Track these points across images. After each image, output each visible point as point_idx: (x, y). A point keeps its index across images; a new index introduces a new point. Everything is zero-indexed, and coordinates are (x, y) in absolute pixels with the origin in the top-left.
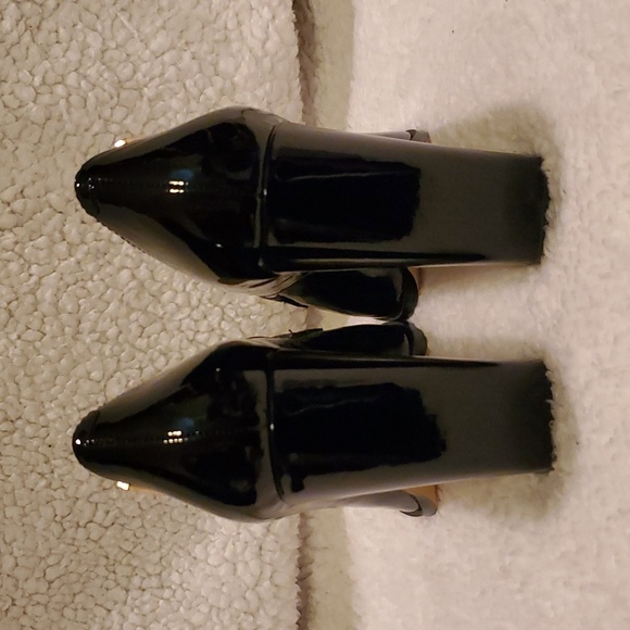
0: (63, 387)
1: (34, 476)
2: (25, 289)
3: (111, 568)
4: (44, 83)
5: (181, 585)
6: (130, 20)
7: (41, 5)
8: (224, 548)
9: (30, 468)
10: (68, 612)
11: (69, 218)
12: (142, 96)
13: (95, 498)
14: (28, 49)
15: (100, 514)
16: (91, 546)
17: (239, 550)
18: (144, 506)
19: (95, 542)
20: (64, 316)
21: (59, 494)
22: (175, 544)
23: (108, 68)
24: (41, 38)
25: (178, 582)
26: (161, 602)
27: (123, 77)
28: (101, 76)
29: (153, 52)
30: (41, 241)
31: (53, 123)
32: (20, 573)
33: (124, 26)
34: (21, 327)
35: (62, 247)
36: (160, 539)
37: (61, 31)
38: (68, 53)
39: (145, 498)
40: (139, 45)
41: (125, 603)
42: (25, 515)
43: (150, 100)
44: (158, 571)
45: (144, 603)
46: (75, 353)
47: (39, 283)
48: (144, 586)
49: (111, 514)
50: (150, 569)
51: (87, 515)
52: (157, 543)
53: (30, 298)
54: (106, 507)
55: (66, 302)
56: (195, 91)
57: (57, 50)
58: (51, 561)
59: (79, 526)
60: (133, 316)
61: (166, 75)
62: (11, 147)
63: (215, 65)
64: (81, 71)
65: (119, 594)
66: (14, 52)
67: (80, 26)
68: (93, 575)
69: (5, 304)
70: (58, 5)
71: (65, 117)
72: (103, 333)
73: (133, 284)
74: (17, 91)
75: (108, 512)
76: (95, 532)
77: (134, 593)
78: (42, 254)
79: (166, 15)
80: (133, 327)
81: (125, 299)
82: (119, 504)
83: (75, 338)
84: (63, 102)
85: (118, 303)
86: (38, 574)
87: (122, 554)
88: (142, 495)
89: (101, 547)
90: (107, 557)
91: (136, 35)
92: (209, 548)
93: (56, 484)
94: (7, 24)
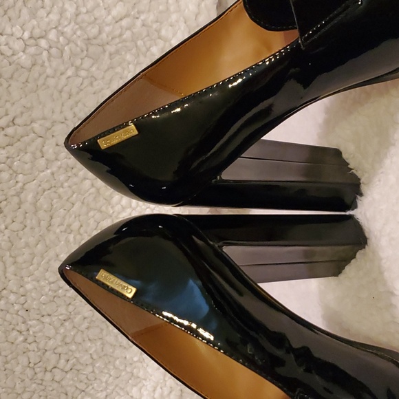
0: (39, 264)
1: (15, 333)
2: (12, 192)
4: (31, 37)
8: (154, 391)
9: (12, 326)
11: (47, 142)
12: (105, 51)
13: (60, 350)
14: (20, 11)
15: (62, 361)
16: (55, 385)
17: (166, 393)
18: (95, 356)
19: (58, 382)
20: (41, 214)
21: (33, 347)
22: (117, 386)
23: (81, 28)
24: (30, 3)
27: (91, 36)
28: (75, 33)
29: (114, 18)
30: (27, 157)
31: (37, 68)
34: (9, 220)
35: (42, 162)
36: (106, 382)
38: (51, 16)
39: (95, 351)
40: (103, 11)
42: (7, 363)
43: (111, 54)
46: (48, 242)
47: (22, 188)
49: (70, 362)
51: (53, 362)
52: (104, 384)
53: (16, 199)
54: (67, 357)
55: (43, 202)
56: (144, 49)
57: (42, 13)
58: (25, 396)
59: (46, 370)
60: (91, 214)
61: (125, 36)
62: (5, 85)
63: (158, 31)
64: (60, 28)
66: (10, 13)
71: (47, 64)
72: (69, 226)
73: (93, 190)
74: (11, 43)
75: (68, 361)
76: (58, 375)
78: (27, 166)
80: (92, 221)
81: (85, 201)
82: (77, 355)
83: (49, 231)
84: (45, 53)
85: (81, 204)
87: (78, 392)
88: (93, 348)
89: (62, 387)
90: (67, 394)
91: (102, 4)
92: (142, 390)
93: (30, 339)
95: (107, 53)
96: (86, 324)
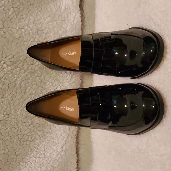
0: (22, 106)
1: (14, 129)
2: (13, 81)
3: (32, 152)
4: (19, 28)
6: (41, 13)
7: (19, 9)
9: (13, 126)
10: (21, 163)
11: (25, 64)
12: (43, 33)
13: (29, 134)
14: (15, 19)
15: (30, 138)
16: (27, 146)
18: (41, 136)
19: (29, 145)
20: (22, 88)
21: (20, 133)
22: (48, 146)
24: (19, 17)
25: (49, 156)
26: (45, 161)
27: (39, 28)
28: (33, 27)
29: (46, 22)
30: (18, 69)
31: (21, 38)
32: (9, 153)
33: (39, 15)
34: (12, 91)
35: (23, 71)
36: (44, 145)
37: (24, 16)
38: (25, 21)
39: (41, 134)
40: (43, 20)
41: (36, 161)
42: (11, 139)
43: (45, 34)
44: (44, 153)
45: (40, 161)
46: (24, 97)
47: (16, 80)
48: (40, 157)
49: (32, 138)
50: (42, 153)
51: (27, 138)
53: (14, 83)
54: (31, 136)
55: (23, 84)
56: (56, 32)
57: (23, 20)
58: (17, 150)
59: (24, 141)
60: (39, 88)
61: (50, 27)
62: (10, 44)
63: (62, 26)
64: (28, 25)
65: (34, 159)
66: (12, 20)
67: (28, 15)
68: (27, 154)
69: (8, 85)
70: (23, 9)
71: (24, 37)
72: (32, 92)
73: (40, 80)
74: (12, 30)
75: (31, 138)
76: (28, 143)
77: (38, 159)
78: (18, 72)
79: (49, 13)
80: (39, 91)
81: (37, 84)
82: (35, 136)
83: (25, 94)
84: (24, 33)
85: (36, 85)
86: (14, 153)
87: (35, 148)
88: (40, 133)
89: (30, 147)
90: (31, 149)
91: (42, 17)
92: (58, 147)
93: (19, 131)
94: (10, 13)
95: (44, 33)
96: (38, 125)
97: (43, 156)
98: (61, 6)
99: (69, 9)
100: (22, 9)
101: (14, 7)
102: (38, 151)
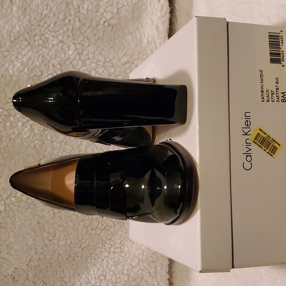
2: (76, 146)
3: (104, 245)
5: (128, 252)
6: (114, 51)
7: (83, 45)
10: (89, 260)
14: (78, 62)
15: (100, 225)
16: (97, 236)
18: (115, 223)
19: (99, 235)
21: (86, 218)
22: (126, 237)
23: (106, 69)
24: (82, 58)
25: (127, 251)
26: (121, 257)
27: (111, 73)
29: (122, 63)
32: (72, 245)
33: (112, 53)
36: (121, 235)
37: (90, 55)
40: (117, 61)
41: (109, 257)
42: (74, 225)
44: (120, 247)
45: (115, 258)
47: (80, 144)
48: (115, 252)
49: (104, 225)
50: (117, 246)
51: (96, 225)
52: (120, 236)
53: (77, 150)
57: (88, 62)
58: (83, 241)
59: (92, 229)
64: (97, 70)
65: (106, 254)
66: (73, 63)
67: (96, 53)
68: (97, 247)
69: (69, 151)
70: (89, 45)
75: (103, 225)
76: (98, 231)
77: (111, 254)
79: (126, 49)
86: (79, 246)
87: (107, 240)
89: (100, 237)
90: (102, 241)
91: (116, 56)
94: (70, 52)
97: (119, 250)
98: (142, 39)
99: (153, 42)
100: (86, 44)
101: (76, 43)
102: (112, 243)
